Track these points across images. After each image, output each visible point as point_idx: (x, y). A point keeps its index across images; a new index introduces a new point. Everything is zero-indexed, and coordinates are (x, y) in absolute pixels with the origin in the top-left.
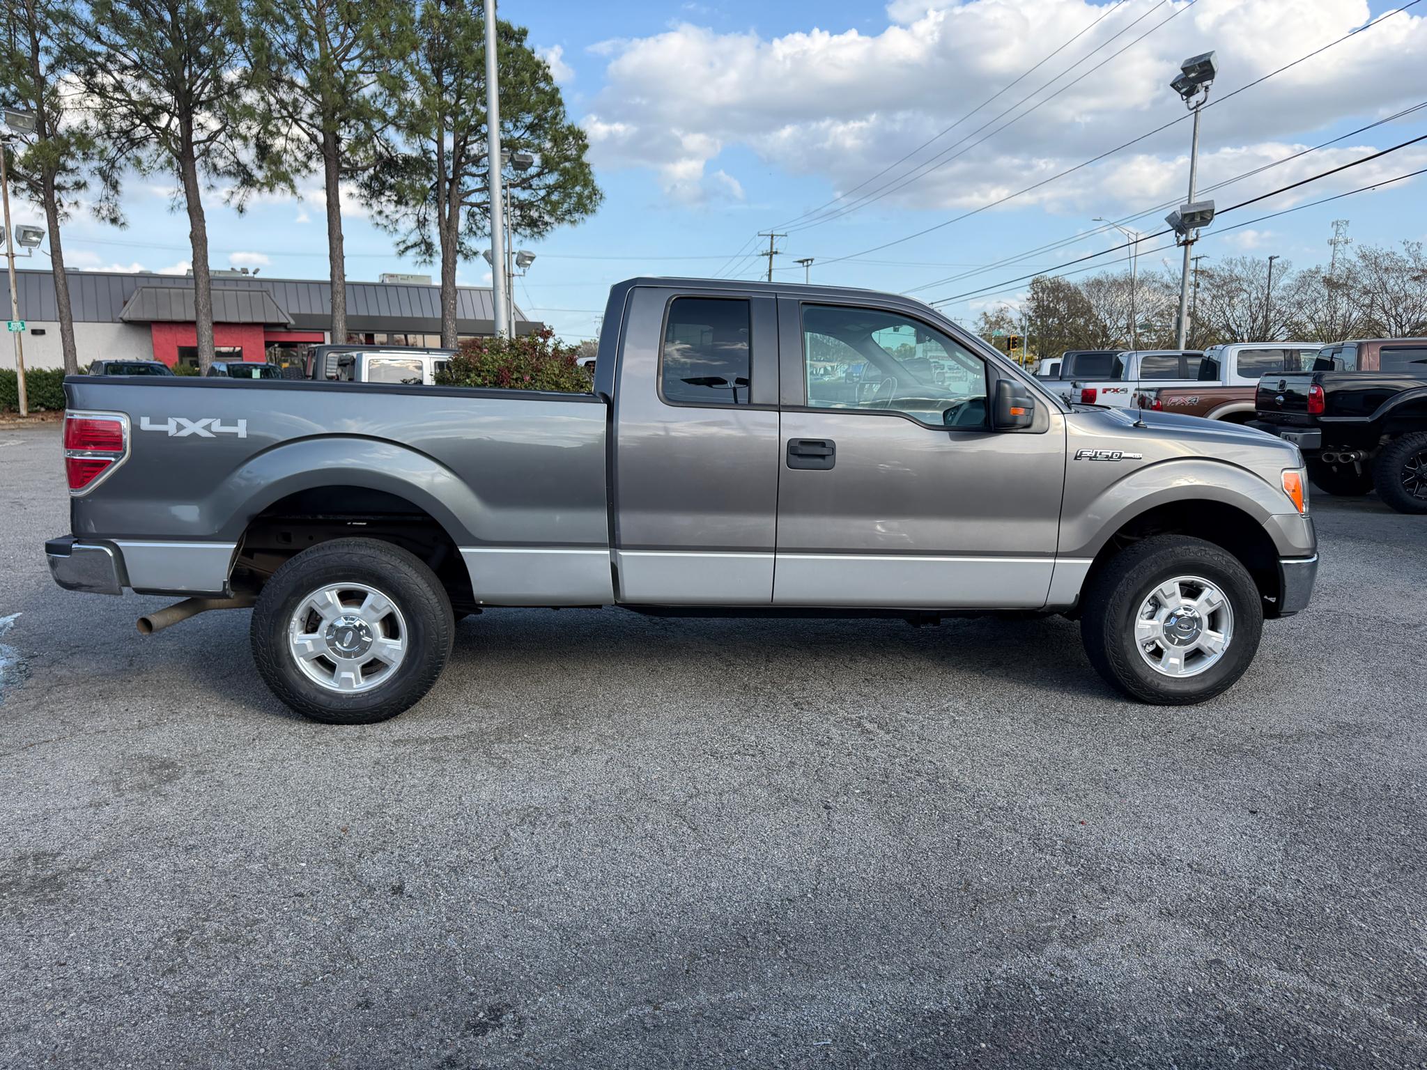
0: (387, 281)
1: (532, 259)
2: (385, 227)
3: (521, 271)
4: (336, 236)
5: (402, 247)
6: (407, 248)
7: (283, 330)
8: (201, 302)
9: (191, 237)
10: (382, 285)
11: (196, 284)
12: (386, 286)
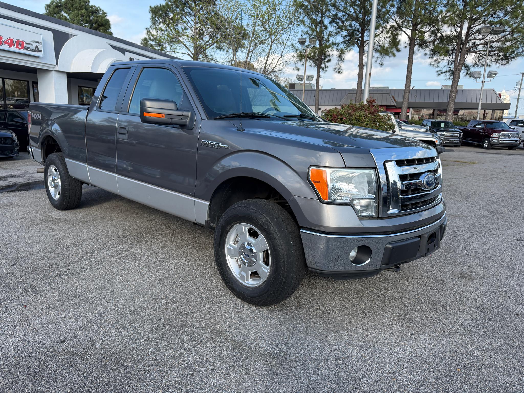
0: (443, 88)
1: (495, 74)
2: (434, 65)
3: (489, 80)
4: (409, 70)
5: (439, 72)
6: (442, 73)
7: (395, 108)
8: (357, 97)
9: (358, 75)
10: (441, 90)
11: (357, 91)
12: (443, 90)
